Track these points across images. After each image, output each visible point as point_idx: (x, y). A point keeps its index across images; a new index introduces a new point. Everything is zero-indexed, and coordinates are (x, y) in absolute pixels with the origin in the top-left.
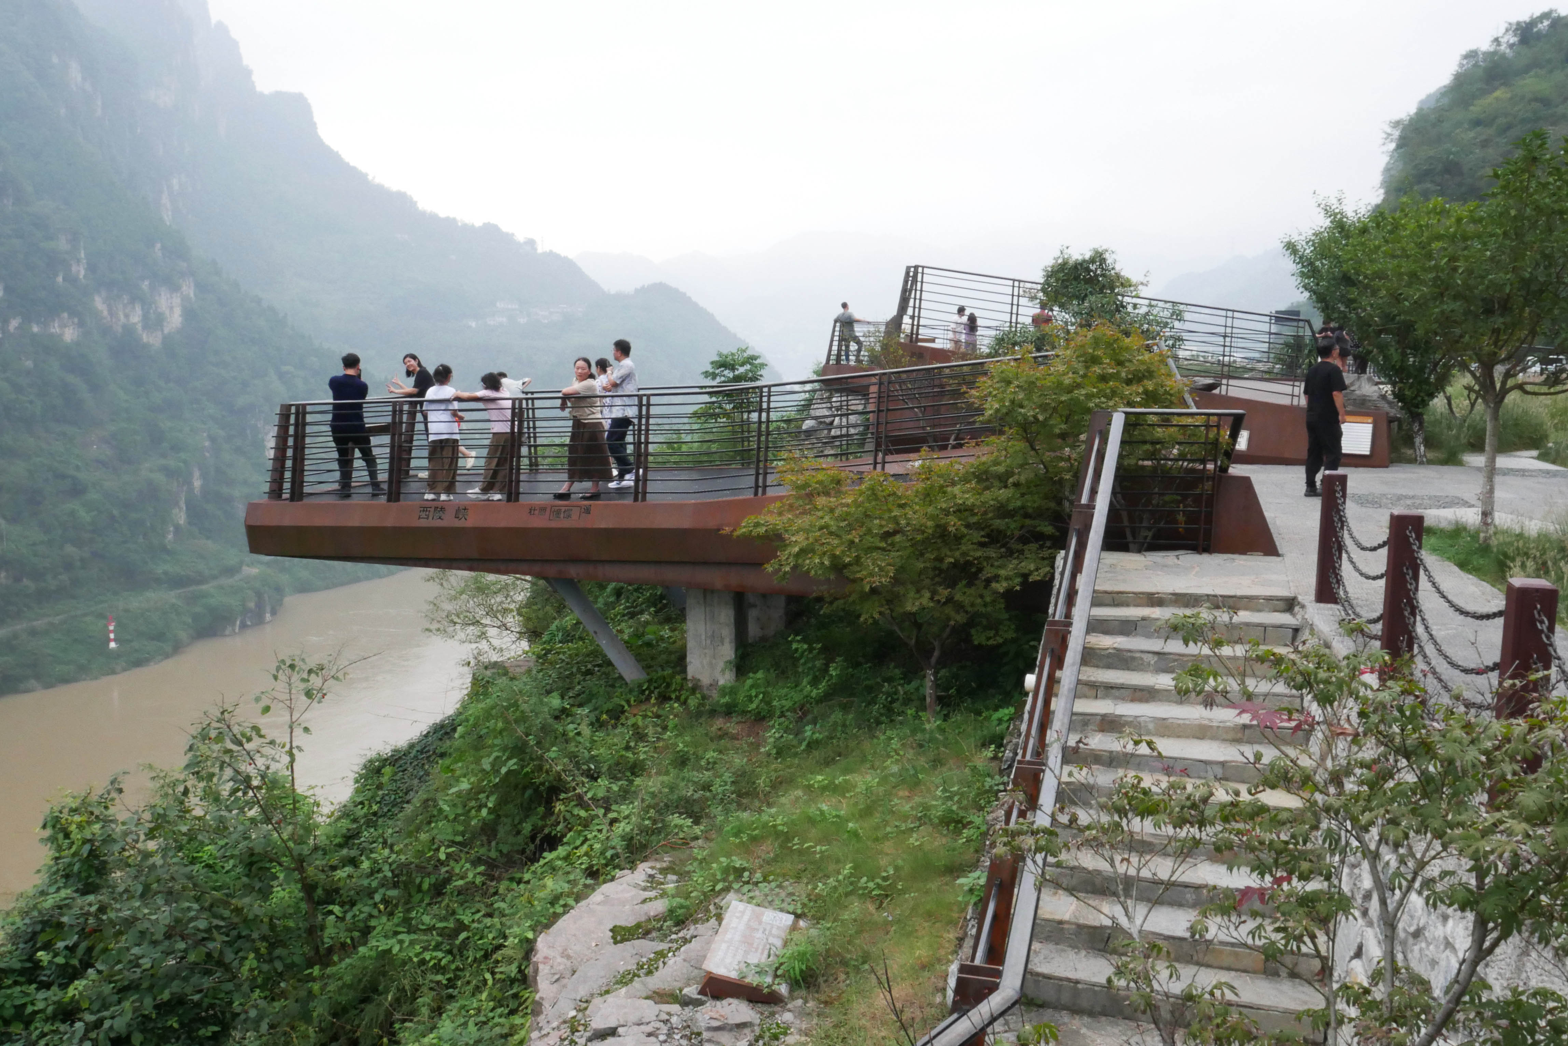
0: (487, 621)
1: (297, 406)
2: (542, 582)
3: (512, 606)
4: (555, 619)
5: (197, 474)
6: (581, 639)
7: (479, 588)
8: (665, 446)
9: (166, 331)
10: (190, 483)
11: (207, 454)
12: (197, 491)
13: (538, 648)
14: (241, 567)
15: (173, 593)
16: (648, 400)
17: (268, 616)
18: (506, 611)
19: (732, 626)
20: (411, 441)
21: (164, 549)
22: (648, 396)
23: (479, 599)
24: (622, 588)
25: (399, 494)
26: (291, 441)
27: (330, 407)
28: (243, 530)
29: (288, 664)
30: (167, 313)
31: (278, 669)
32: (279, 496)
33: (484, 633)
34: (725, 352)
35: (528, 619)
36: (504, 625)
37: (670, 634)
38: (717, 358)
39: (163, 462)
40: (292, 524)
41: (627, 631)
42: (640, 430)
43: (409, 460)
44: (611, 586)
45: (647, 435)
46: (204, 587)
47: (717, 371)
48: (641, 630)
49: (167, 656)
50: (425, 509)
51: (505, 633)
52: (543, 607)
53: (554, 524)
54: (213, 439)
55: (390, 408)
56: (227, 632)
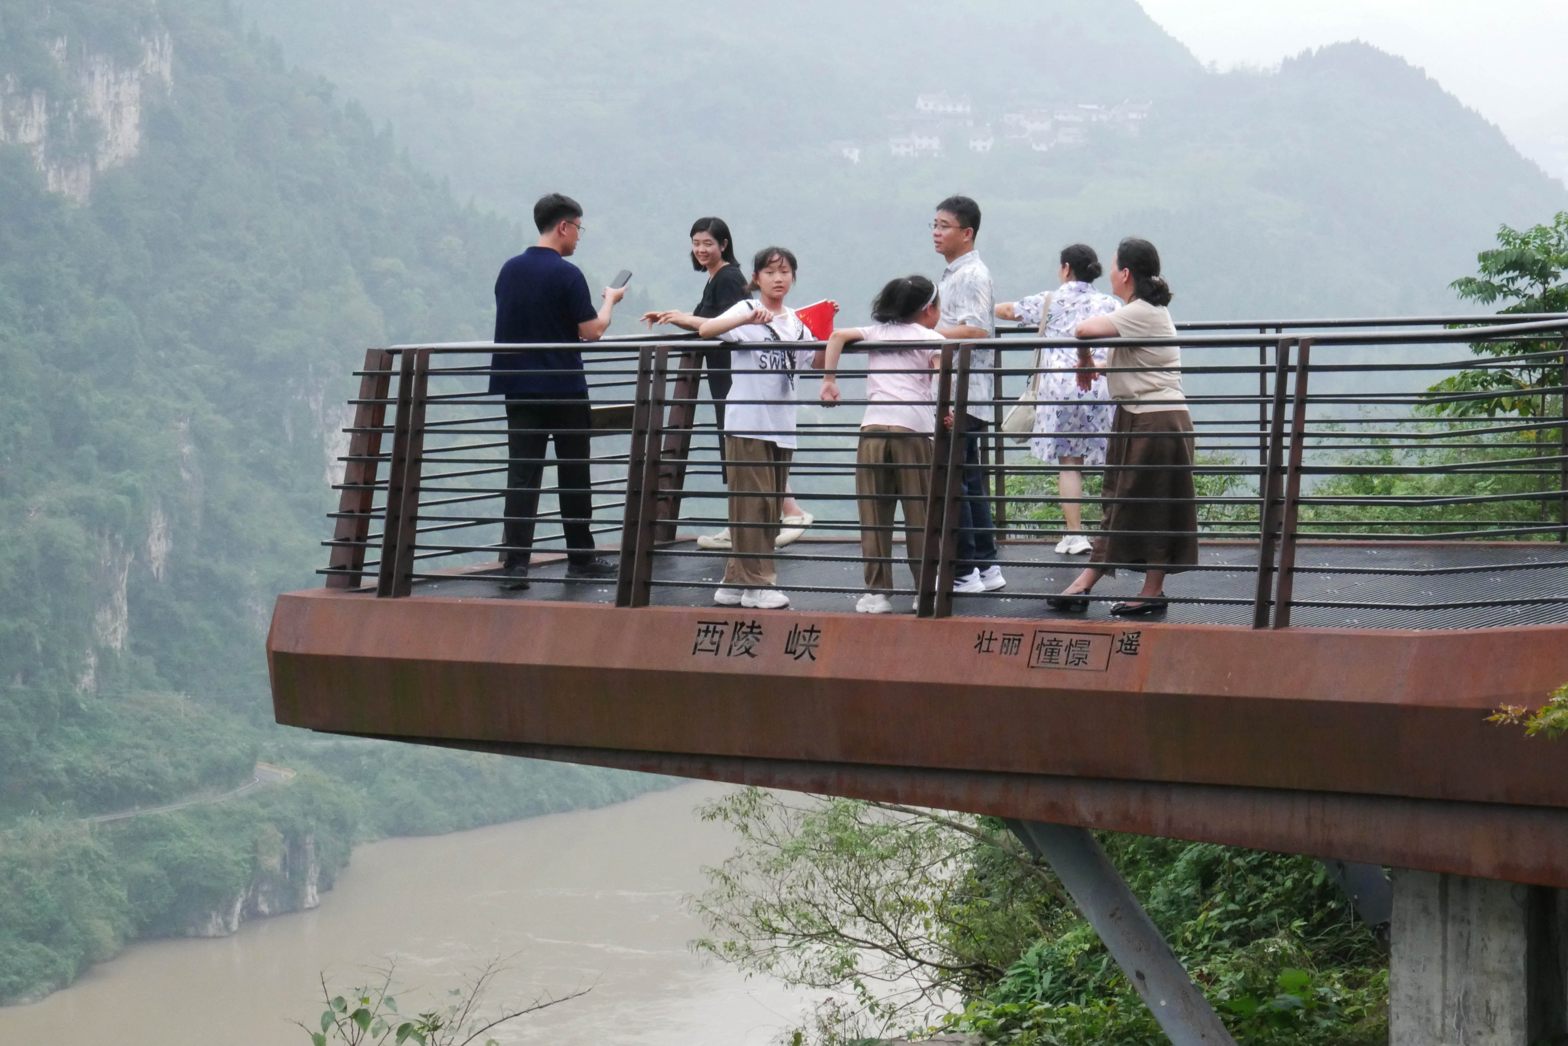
0: (857, 929)
1: (408, 355)
2: (1004, 836)
3: (926, 895)
4: (1035, 935)
5: (158, 523)
6: (1102, 991)
7: (840, 842)
8: (1346, 481)
9: (102, 164)
10: (140, 550)
11: (186, 476)
12: (158, 566)
13: (987, 1011)
14: (251, 767)
15: (86, 823)
16: (1304, 355)
17: (311, 894)
18: (908, 907)
19: (1520, 983)
20: (684, 451)
21: (71, 710)
22: (1305, 345)
23: (842, 870)
24: (1218, 861)
25: (647, 585)
26: (387, 443)
27: (486, 360)
28: (264, 669)
29: (351, 1010)
30: (107, 118)
31: (327, 1020)
32: (354, 582)
33: (847, 962)
34: (1522, 227)
35: (966, 932)
36: (902, 944)
37: (1345, 994)
38: (1497, 246)
39: (78, 491)
40: (384, 653)
41: (1227, 978)
42: (1278, 435)
43: (677, 499)
44: (1190, 853)
45: (1297, 449)
46: (161, 811)
47: (1497, 280)
48: (1265, 977)
49: (63, 984)
50: (709, 627)
51: (904, 965)
52: (1007, 901)
53: (1037, 680)
54: (201, 439)
55: (635, 366)
56: (211, 930)
